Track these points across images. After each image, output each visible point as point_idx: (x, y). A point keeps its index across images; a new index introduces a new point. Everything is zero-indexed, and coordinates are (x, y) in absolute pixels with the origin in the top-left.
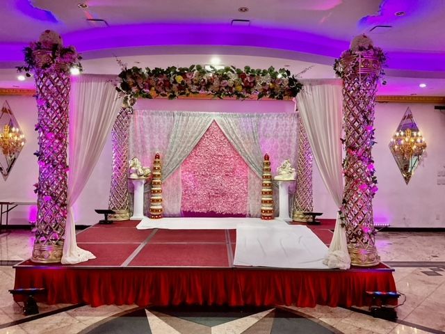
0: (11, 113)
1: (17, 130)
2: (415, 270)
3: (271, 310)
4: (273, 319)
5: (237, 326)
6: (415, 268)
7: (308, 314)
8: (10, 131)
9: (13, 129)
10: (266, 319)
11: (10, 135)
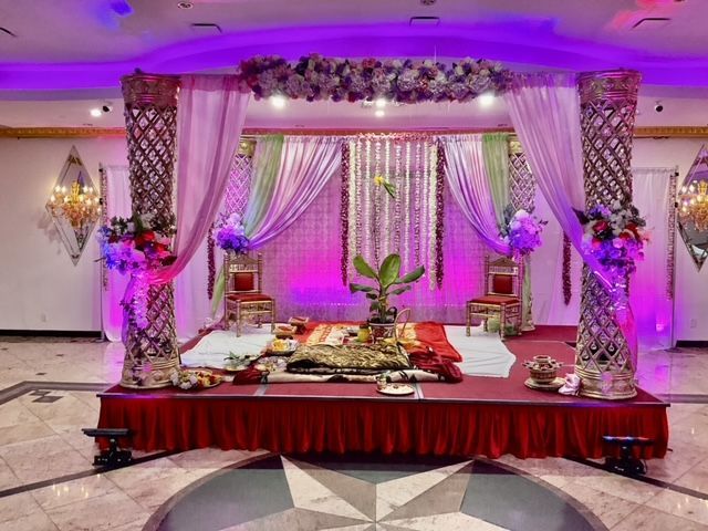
0: (80, 164)
1: (91, 190)
2: (703, 409)
3: (467, 463)
4: (468, 475)
5: (414, 484)
6: (702, 405)
7: (522, 469)
8: (81, 192)
9: (85, 189)
10: (459, 475)
11: (81, 198)
